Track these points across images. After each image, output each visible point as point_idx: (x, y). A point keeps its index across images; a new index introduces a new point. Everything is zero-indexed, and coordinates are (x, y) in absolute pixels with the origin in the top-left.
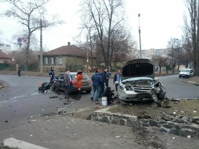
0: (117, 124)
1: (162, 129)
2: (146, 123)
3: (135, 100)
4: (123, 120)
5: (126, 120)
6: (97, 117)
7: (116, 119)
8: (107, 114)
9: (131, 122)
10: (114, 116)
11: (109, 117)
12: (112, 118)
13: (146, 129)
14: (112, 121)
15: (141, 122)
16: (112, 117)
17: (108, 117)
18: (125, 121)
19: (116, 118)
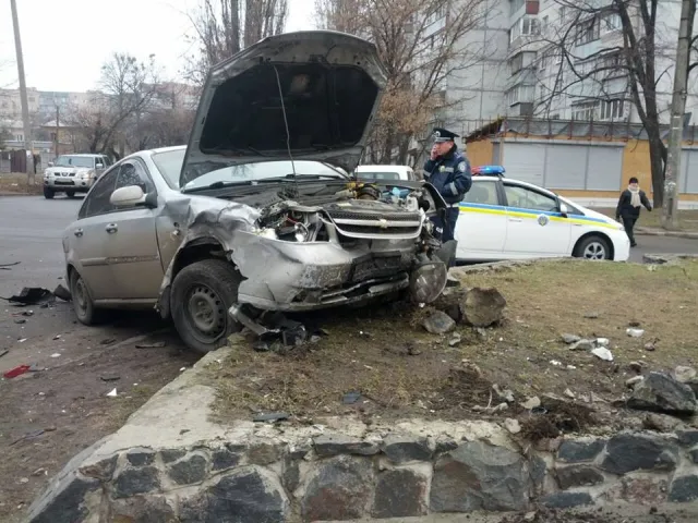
0: (355, 516)
1: (687, 479)
2: (582, 465)
3: (336, 301)
4: (408, 475)
5: (424, 469)
6: (152, 496)
7: (341, 480)
8: (260, 454)
9: (473, 477)
10: (324, 451)
11: (278, 468)
12: (308, 471)
13: (587, 499)
14: (309, 500)
15: (548, 460)
16: (303, 468)
17: (263, 472)
18: (420, 479)
19: (340, 468)
